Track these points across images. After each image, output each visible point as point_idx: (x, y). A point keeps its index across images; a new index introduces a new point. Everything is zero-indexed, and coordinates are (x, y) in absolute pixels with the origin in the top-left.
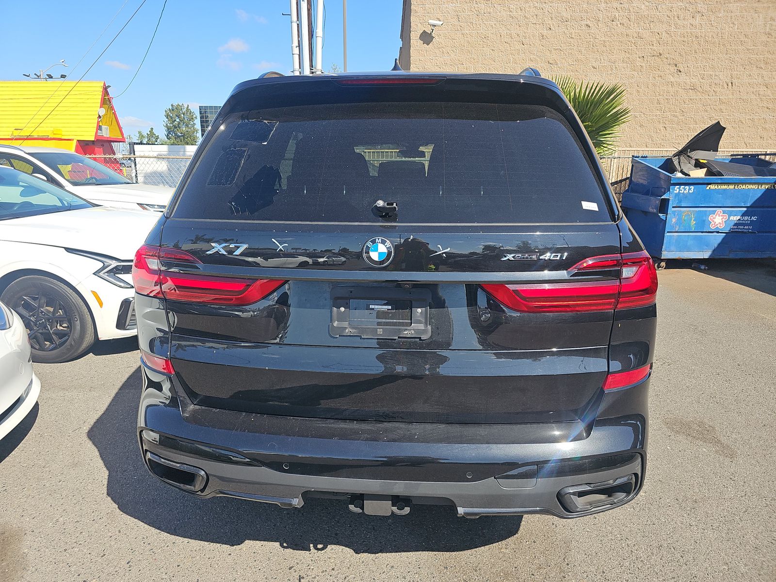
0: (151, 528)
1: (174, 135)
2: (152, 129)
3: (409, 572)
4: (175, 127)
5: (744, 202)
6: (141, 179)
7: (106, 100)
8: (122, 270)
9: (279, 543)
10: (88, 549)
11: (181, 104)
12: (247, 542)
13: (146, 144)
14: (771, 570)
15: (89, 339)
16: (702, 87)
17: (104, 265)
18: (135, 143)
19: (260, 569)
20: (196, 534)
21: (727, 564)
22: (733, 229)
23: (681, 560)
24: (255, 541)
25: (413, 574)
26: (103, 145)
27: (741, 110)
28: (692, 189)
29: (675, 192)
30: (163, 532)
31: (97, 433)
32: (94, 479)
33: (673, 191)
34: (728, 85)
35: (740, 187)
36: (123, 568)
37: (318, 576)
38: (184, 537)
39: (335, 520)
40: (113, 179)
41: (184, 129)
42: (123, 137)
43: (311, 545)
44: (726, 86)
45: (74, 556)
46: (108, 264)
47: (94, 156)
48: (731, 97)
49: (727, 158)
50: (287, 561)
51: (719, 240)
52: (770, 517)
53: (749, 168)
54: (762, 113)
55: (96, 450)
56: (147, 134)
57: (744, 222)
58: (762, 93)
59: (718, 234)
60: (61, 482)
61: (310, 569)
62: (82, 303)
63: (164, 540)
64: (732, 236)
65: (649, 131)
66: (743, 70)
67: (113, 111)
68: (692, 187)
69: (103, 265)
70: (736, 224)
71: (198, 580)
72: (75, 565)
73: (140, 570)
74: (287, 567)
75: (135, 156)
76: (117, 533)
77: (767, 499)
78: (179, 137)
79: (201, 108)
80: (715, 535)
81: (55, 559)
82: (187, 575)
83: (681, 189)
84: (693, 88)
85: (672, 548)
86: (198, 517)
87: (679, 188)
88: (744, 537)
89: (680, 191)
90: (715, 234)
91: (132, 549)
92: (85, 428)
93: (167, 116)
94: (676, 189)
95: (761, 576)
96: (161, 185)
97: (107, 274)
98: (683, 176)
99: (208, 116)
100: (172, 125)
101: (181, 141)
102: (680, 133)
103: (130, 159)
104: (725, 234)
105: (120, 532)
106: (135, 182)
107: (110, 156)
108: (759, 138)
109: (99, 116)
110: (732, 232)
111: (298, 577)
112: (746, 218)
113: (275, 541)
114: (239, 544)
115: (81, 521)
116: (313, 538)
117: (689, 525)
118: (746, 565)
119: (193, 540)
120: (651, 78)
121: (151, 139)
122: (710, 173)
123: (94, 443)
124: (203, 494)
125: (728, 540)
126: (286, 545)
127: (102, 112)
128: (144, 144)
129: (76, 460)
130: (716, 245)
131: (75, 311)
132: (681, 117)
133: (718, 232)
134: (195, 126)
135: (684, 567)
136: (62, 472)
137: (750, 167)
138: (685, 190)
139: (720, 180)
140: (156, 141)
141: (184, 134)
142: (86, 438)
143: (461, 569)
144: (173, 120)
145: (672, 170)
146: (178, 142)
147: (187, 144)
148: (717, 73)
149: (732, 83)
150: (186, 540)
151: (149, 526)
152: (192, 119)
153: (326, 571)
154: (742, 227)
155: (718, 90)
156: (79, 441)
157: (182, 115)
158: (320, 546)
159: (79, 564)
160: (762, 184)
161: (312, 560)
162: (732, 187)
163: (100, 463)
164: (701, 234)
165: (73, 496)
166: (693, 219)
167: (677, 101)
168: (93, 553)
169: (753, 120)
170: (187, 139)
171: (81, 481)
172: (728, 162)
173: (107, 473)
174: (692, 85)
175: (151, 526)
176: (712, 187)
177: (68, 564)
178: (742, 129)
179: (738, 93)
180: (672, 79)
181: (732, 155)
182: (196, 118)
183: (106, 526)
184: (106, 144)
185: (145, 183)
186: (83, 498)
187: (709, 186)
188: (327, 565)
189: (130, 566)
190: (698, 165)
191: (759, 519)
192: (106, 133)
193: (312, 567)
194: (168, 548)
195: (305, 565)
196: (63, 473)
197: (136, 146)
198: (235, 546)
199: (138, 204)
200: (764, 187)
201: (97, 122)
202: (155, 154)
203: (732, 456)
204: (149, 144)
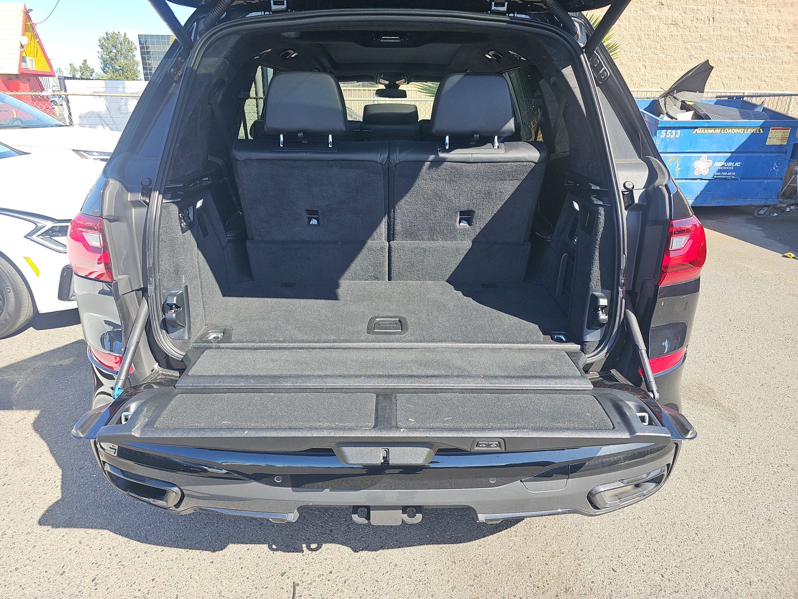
0: (118, 536)
1: (111, 68)
2: (85, 61)
3: (414, 570)
4: (112, 60)
5: (729, 148)
6: (76, 120)
7: (29, 27)
8: (59, 231)
9: (267, 545)
10: (44, 566)
11: (116, 32)
12: (230, 546)
13: (79, 79)
14: (786, 544)
15: (26, 313)
16: (684, 22)
17: (37, 226)
18: (65, 77)
19: (248, 578)
20: (170, 539)
21: (742, 539)
22: (716, 175)
23: (696, 538)
24: (239, 545)
25: (420, 572)
26: (29, 80)
27: (720, 48)
28: (679, 134)
29: (662, 136)
30: (132, 540)
31: (45, 423)
32: (45, 480)
33: (660, 136)
34: (709, 21)
35: (726, 131)
36: (88, 587)
37: (315, 581)
38: (158, 545)
39: (328, 514)
40: (42, 121)
41: (122, 61)
42: (52, 70)
43: (304, 546)
44: (707, 21)
45: (27, 576)
46: (42, 225)
47: (17, 93)
48: (712, 33)
49: (712, 99)
50: (278, 565)
51: (702, 187)
52: (779, 485)
53: (735, 111)
54: (741, 51)
55: (45, 445)
56: (80, 67)
57: (727, 168)
58: (742, 30)
59: (701, 181)
60: (5, 486)
61: (304, 573)
62: (14, 272)
63: (134, 550)
64: (715, 183)
65: (629, 70)
66: (725, 4)
67: (38, 40)
68: (679, 131)
69: (35, 226)
70: (719, 171)
71: (177, 595)
72: (30, 586)
73: (108, 588)
74: (279, 573)
75: (66, 94)
76: (78, 544)
77: (773, 465)
78: (117, 70)
79: (140, 37)
80: (727, 508)
81: (5, 580)
82: (164, 591)
83: (668, 133)
84: (674, 23)
85: (686, 525)
86: (172, 520)
87: (666, 132)
88: (755, 509)
89: (667, 136)
90: (699, 181)
91: (96, 563)
92: (29, 418)
93: (102, 46)
94: (662, 133)
95: (777, 552)
96: (100, 127)
97: (42, 237)
98: (670, 119)
99: (149, 47)
100: (108, 57)
101: (120, 76)
102: (659, 72)
103: (60, 96)
104: (708, 181)
105: (80, 543)
106: (68, 124)
107: (37, 93)
108: (737, 78)
109: (22, 45)
110: (715, 178)
111: (292, 584)
112: (730, 164)
113: (263, 543)
114: (222, 550)
115: (33, 532)
116: (305, 536)
117: (700, 498)
118: (761, 540)
119: (168, 548)
120: (633, 12)
121: (85, 73)
122: (697, 116)
123: (41, 436)
124: (178, 510)
125: (741, 513)
126: (276, 547)
127: (25, 40)
128: (77, 79)
129: (22, 457)
130: (699, 193)
131: (7, 281)
132: (661, 55)
133: (702, 179)
134: (135, 58)
135: (701, 545)
136: (6, 473)
137: (737, 109)
138: (672, 134)
139: (707, 124)
140: (91, 75)
141: (123, 67)
142: (32, 431)
143: (471, 563)
144: (109, 50)
145: (658, 113)
146: (116, 76)
147: (127, 79)
148: (699, 7)
149: (713, 18)
150: (160, 548)
151: (116, 533)
152: (131, 50)
153: (323, 575)
154: (726, 174)
155: (699, 25)
156: (23, 434)
157: (119, 46)
158: (314, 546)
159: (34, 585)
160: (748, 128)
161: (306, 563)
162: (718, 131)
163: (51, 460)
164: (684, 181)
165: (22, 502)
166: (678, 165)
167: (658, 38)
168: (49, 571)
169: (732, 59)
170: (125, 73)
171: (30, 483)
172: (713, 104)
173: (60, 472)
174: (674, 20)
175: (117, 534)
176: (699, 131)
177: (21, 586)
178: (720, 69)
179: (719, 29)
180: (654, 13)
181: (717, 97)
182: (135, 48)
183: (63, 536)
184: (33, 79)
185: (81, 125)
186: (33, 505)
187: (696, 130)
188: (323, 567)
189: (96, 584)
190: (685, 107)
191: (768, 488)
192: (31, 65)
193: (307, 572)
194: (139, 559)
195: (299, 569)
196: (7, 475)
197: (67, 82)
198: (217, 552)
199: (73, 150)
200: (750, 131)
201: (19, 53)
202: (90, 92)
203: (734, 420)
204: (82, 79)
